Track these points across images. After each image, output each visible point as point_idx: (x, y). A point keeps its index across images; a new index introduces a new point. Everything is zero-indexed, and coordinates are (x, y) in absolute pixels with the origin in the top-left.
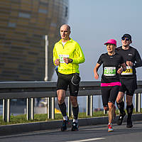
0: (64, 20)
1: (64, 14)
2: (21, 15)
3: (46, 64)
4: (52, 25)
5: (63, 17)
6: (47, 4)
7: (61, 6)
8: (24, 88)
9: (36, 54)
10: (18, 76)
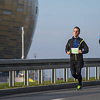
0: (35, 16)
1: (35, 12)
2: (5, 13)
3: (23, 47)
4: (26, 19)
5: (34, 14)
6: (23, 5)
7: (33, 6)
8: (7, 64)
9: (16, 40)
10: (3, 56)
